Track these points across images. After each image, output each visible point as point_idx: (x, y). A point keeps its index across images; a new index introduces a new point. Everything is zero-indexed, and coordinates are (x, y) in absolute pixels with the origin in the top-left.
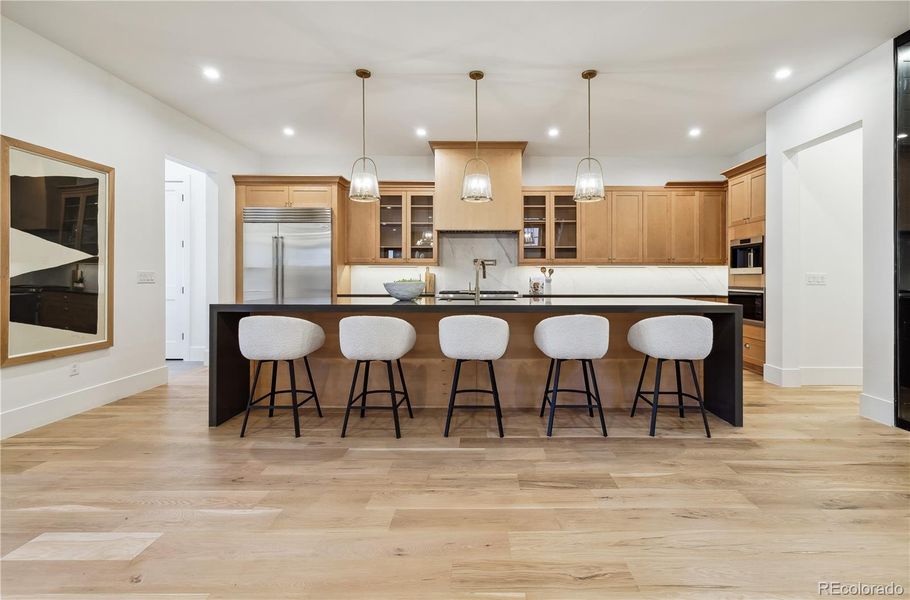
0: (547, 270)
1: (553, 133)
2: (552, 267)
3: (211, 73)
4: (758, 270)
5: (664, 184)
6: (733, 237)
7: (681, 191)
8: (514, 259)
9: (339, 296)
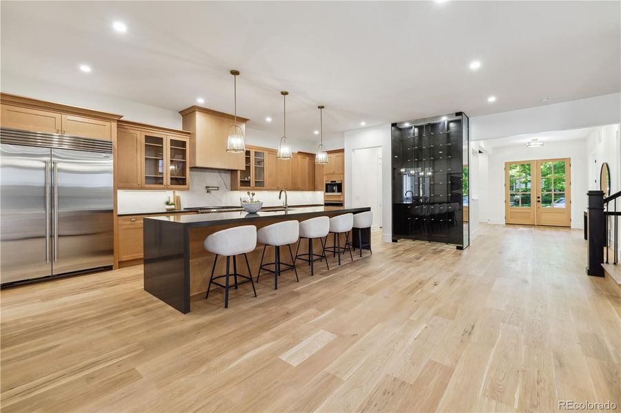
0: (251, 193)
1: (269, 119)
2: (254, 192)
3: (120, 27)
4: (340, 194)
5: (296, 152)
6: (327, 180)
7: (302, 156)
8: (229, 186)
9: (119, 216)
